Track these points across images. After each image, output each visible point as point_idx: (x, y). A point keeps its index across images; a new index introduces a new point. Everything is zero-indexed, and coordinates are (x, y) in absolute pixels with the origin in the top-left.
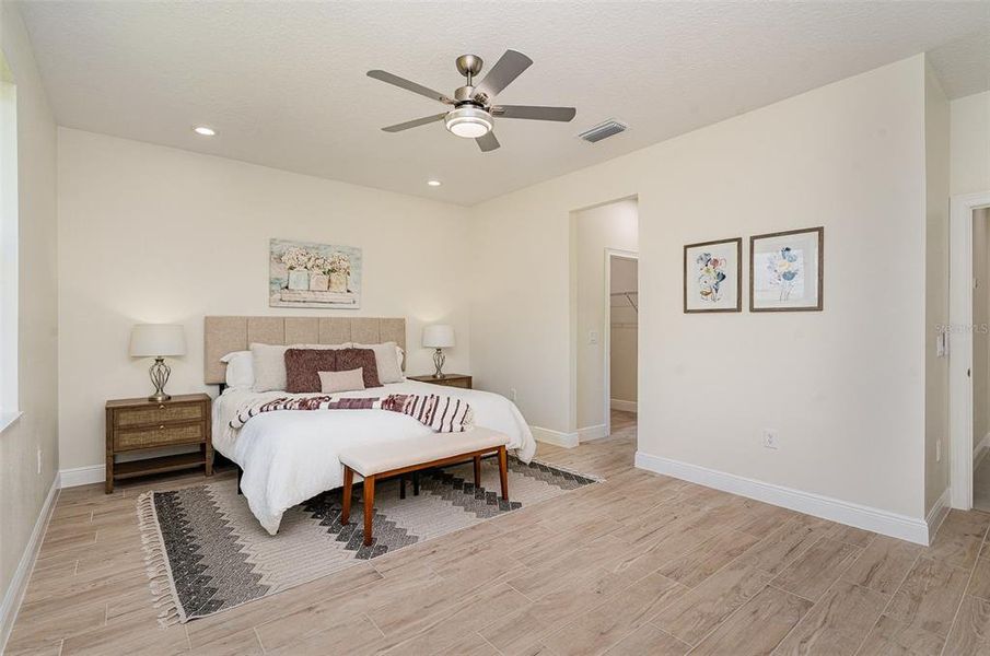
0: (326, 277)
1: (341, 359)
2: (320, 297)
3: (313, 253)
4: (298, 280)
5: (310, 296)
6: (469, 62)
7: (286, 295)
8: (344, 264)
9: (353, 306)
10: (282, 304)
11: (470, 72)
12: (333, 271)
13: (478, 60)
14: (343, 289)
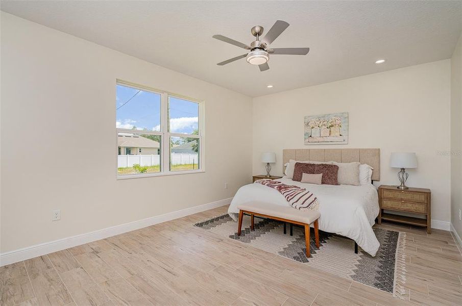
0: (328, 130)
1: (316, 168)
2: (325, 139)
3: (322, 120)
4: (315, 133)
5: (321, 139)
6: (257, 29)
7: (311, 139)
8: (338, 122)
9: (343, 143)
10: (309, 143)
11: (257, 34)
12: (332, 126)
13: (262, 29)
14: (338, 134)
